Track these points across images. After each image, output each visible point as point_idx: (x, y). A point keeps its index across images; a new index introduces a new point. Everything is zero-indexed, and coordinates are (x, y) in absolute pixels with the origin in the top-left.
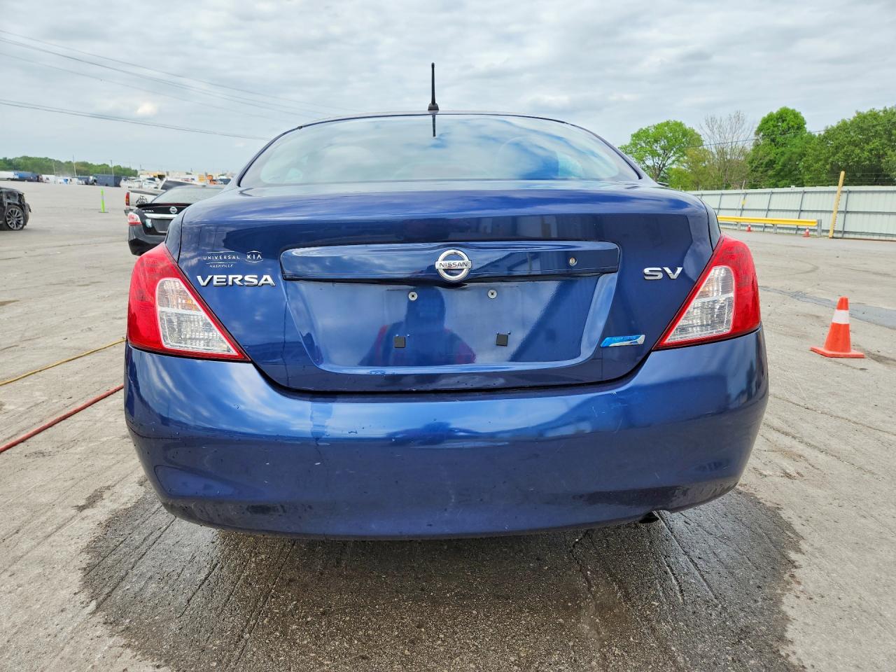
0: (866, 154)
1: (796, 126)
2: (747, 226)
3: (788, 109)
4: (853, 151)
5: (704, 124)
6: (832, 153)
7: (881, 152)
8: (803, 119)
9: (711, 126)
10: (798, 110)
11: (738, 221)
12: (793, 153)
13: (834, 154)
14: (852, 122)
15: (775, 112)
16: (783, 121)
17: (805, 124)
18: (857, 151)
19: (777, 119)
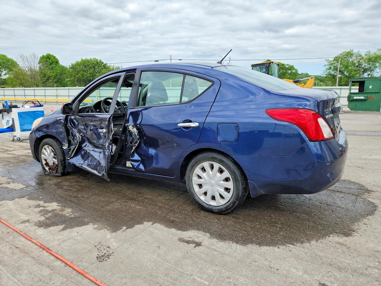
0: (89, 75)
1: (55, 62)
2: (62, 102)
3: (50, 55)
4: (84, 74)
5: (19, 57)
6: (77, 74)
7: (94, 74)
8: (57, 59)
9: (22, 58)
10: (54, 55)
11: (58, 101)
12: (58, 73)
13: (78, 74)
14: (81, 62)
15: (45, 55)
16: (49, 59)
17: (59, 61)
18: (85, 74)
19: (47, 58)
